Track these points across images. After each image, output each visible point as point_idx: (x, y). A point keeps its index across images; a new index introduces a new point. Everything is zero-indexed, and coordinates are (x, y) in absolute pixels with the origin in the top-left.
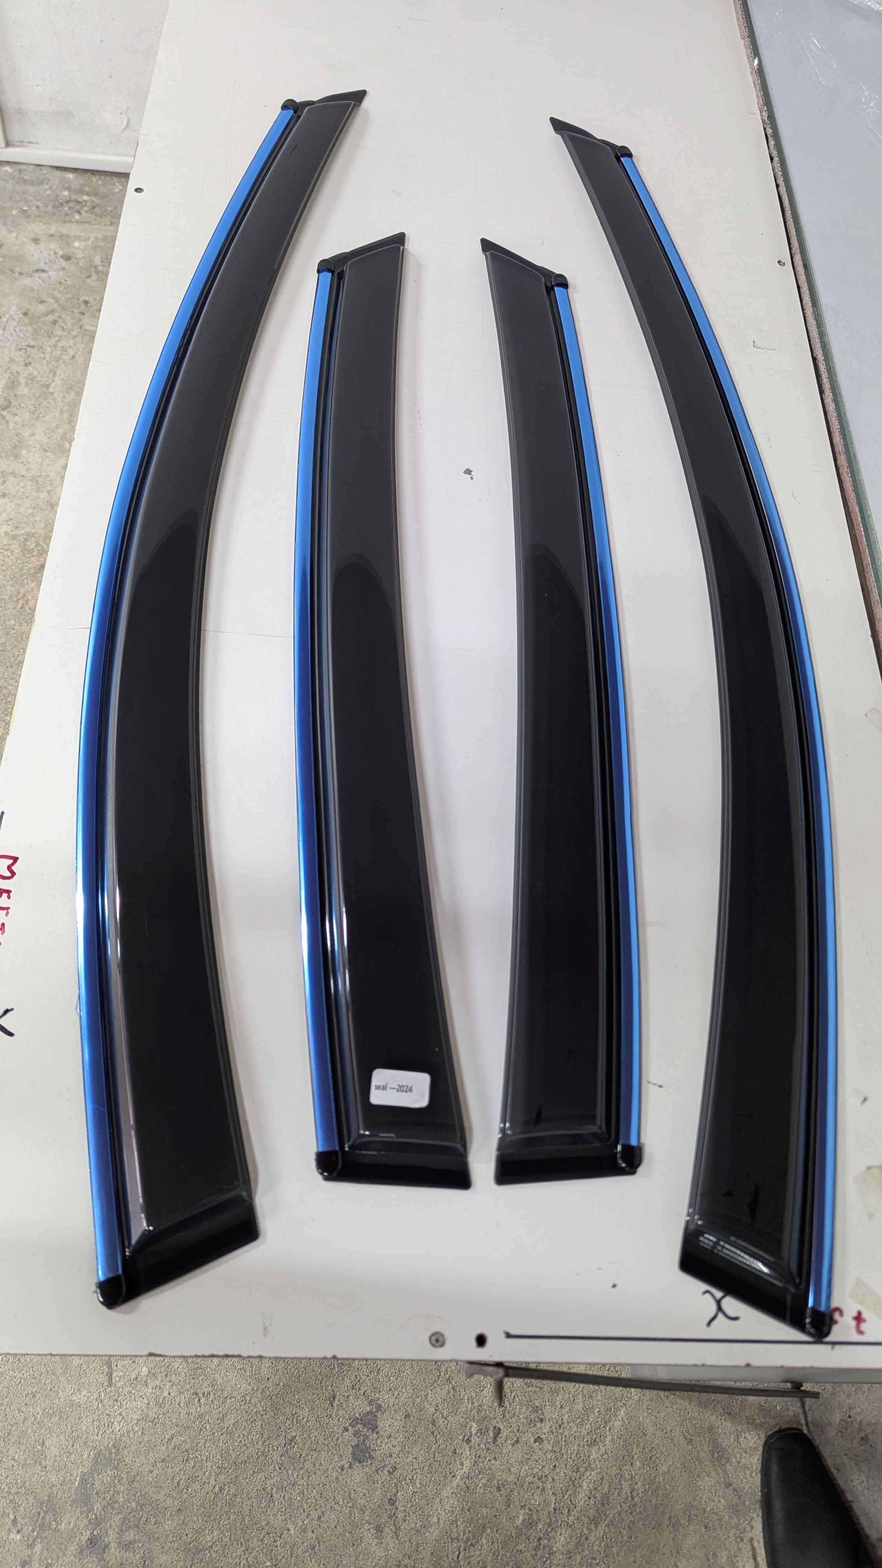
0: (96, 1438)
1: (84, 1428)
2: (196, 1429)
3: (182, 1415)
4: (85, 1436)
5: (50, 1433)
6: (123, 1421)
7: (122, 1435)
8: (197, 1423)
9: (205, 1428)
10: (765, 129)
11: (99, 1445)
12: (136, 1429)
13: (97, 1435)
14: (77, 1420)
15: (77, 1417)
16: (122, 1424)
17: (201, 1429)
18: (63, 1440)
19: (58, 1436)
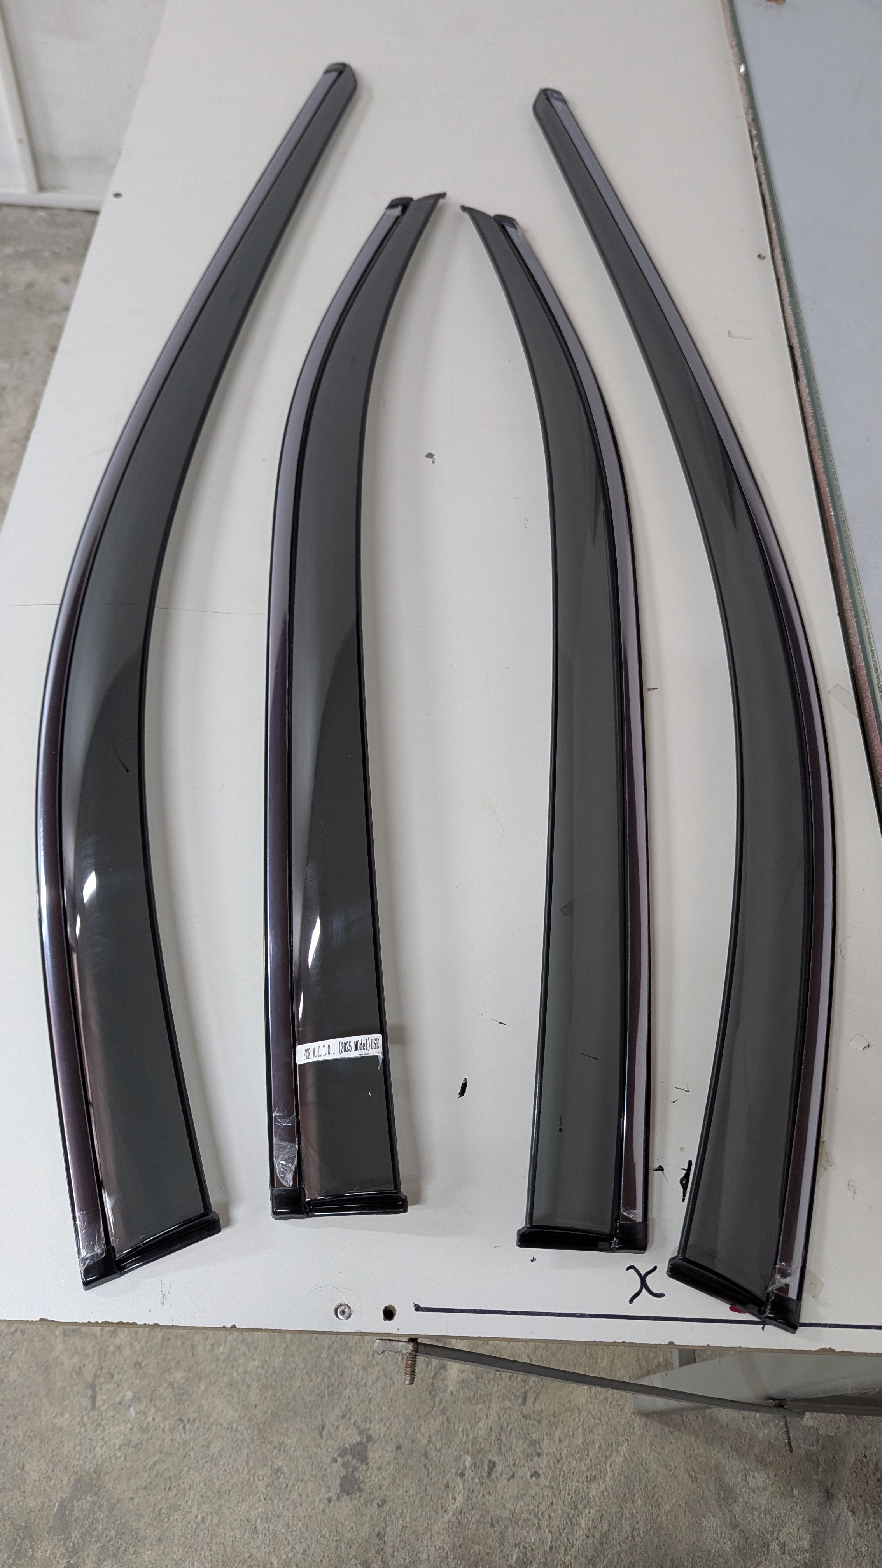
0: (77, 1463)
1: (65, 1453)
2: (180, 1455)
3: (166, 1442)
4: (65, 1461)
5: (30, 1457)
6: (105, 1446)
7: (103, 1461)
8: (181, 1449)
9: (190, 1455)
10: (750, 132)
11: (79, 1470)
12: (119, 1454)
13: (79, 1460)
14: (58, 1445)
15: (59, 1441)
16: (104, 1449)
17: (185, 1457)
18: (44, 1465)
19: (38, 1460)
